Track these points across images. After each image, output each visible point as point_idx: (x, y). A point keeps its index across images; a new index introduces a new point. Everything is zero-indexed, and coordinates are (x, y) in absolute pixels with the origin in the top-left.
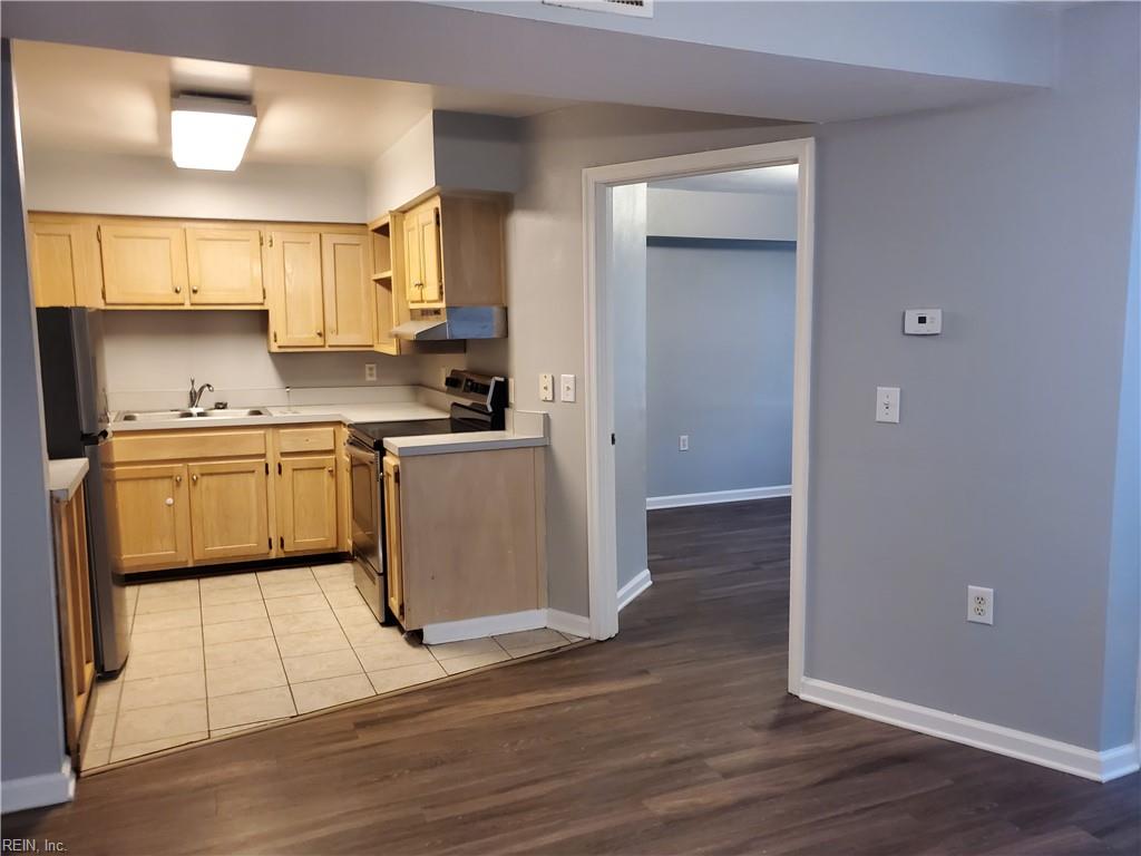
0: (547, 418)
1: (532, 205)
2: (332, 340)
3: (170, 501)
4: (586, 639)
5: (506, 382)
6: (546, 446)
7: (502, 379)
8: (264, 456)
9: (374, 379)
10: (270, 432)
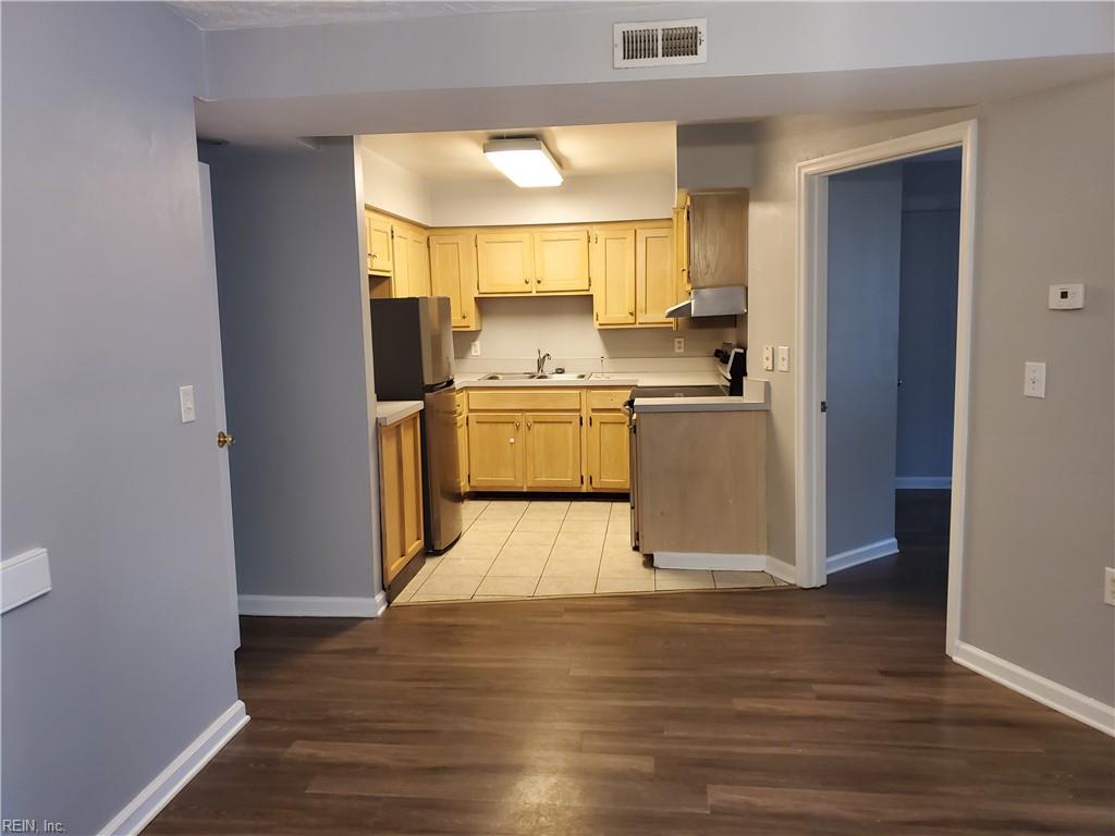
0: (767, 386)
1: (762, 198)
2: (641, 318)
3: (512, 440)
4: (791, 584)
5: (744, 354)
6: (767, 411)
7: (742, 351)
8: (579, 410)
9: (682, 350)
10: (584, 392)
